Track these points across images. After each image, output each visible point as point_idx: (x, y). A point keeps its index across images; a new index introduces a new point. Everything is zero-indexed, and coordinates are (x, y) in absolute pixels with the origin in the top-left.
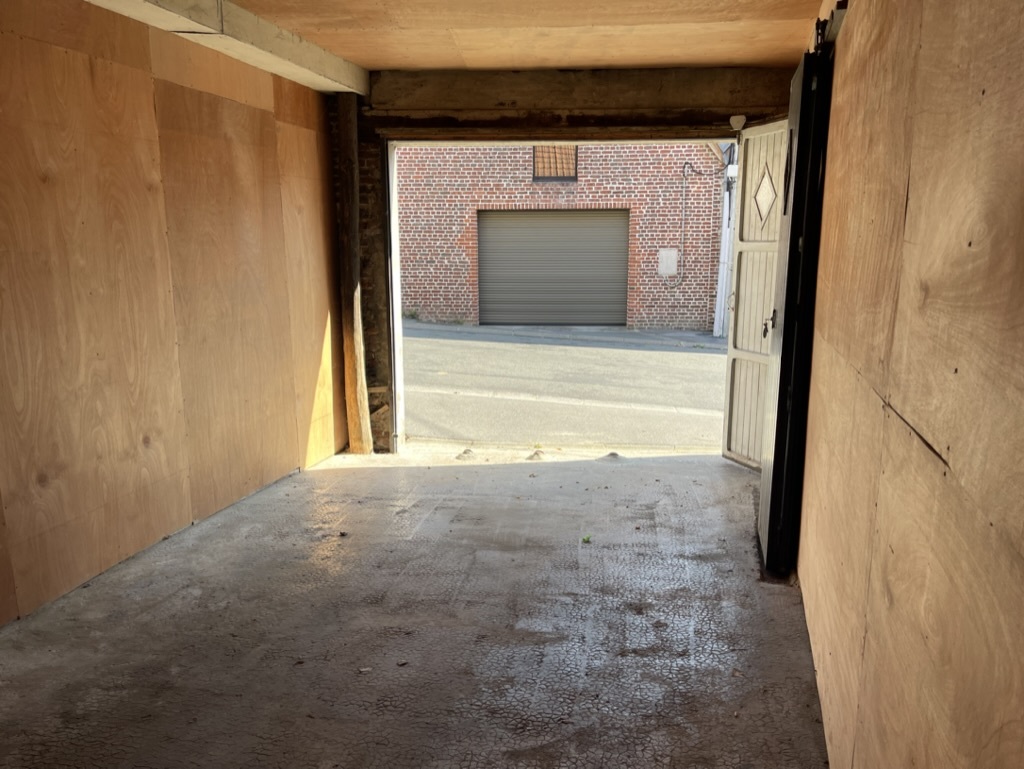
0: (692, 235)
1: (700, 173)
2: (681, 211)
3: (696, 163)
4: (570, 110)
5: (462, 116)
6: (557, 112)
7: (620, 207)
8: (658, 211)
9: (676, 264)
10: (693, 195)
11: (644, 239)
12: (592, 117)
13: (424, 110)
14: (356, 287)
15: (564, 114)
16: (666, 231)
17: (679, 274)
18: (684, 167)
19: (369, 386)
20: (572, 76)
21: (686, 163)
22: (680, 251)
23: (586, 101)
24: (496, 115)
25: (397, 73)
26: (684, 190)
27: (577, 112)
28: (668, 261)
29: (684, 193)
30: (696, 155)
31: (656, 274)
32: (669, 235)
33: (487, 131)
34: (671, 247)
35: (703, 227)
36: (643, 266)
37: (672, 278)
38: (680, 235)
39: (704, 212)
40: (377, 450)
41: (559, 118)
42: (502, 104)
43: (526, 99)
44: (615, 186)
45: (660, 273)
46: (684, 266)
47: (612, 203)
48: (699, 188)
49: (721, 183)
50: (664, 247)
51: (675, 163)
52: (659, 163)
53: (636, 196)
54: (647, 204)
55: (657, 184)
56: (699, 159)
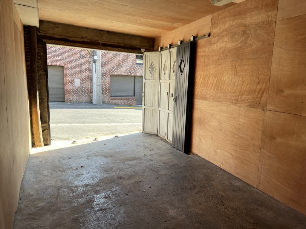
0: (84, 75)
1: (85, 57)
2: (80, 68)
3: (84, 54)
4: (102, 42)
5: (71, 39)
6: (99, 42)
7: (61, 65)
8: (73, 67)
9: (80, 83)
10: (83, 63)
11: (69, 76)
12: (108, 44)
13: (59, 35)
14: (37, 91)
15: (101, 42)
16: (76, 73)
17: (81, 86)
18: (80, 55)
19: (41, 124)
20: (102, 32)
21: (81, 54)
22: (81, 79)
23: (106, 40)
24: (81, 40)
25: (49, 22)
26: (81, 62)
27: (104, 42)
28: (77, 82)
29: (81, 63)
30: (83, 52)
31: (74, 86)
32: (77, 75)
33: (80, 45)
34: (78, 78)
35: (87, 73)
36: (70, 84)
37: (79, 87)
38: (80, 75)
39: (87, 68)
40: (45, 145)
41: (99, 43)
42: (83, 37)
43: (90, 37)
44: (59, 59)
45: (75, 86)
46: (82, 84)
47: (58, 64)
48: (85, 61)
49: (91, 60)
50: (76, 78)
51: (78, 54)
52: (73, 53)
53: (66, 62)
54: (70, 65)
55: (72, 59)
56: (84, 53)
